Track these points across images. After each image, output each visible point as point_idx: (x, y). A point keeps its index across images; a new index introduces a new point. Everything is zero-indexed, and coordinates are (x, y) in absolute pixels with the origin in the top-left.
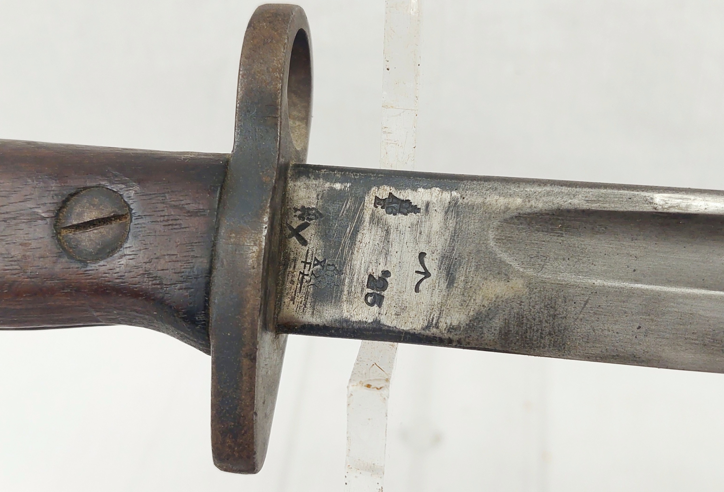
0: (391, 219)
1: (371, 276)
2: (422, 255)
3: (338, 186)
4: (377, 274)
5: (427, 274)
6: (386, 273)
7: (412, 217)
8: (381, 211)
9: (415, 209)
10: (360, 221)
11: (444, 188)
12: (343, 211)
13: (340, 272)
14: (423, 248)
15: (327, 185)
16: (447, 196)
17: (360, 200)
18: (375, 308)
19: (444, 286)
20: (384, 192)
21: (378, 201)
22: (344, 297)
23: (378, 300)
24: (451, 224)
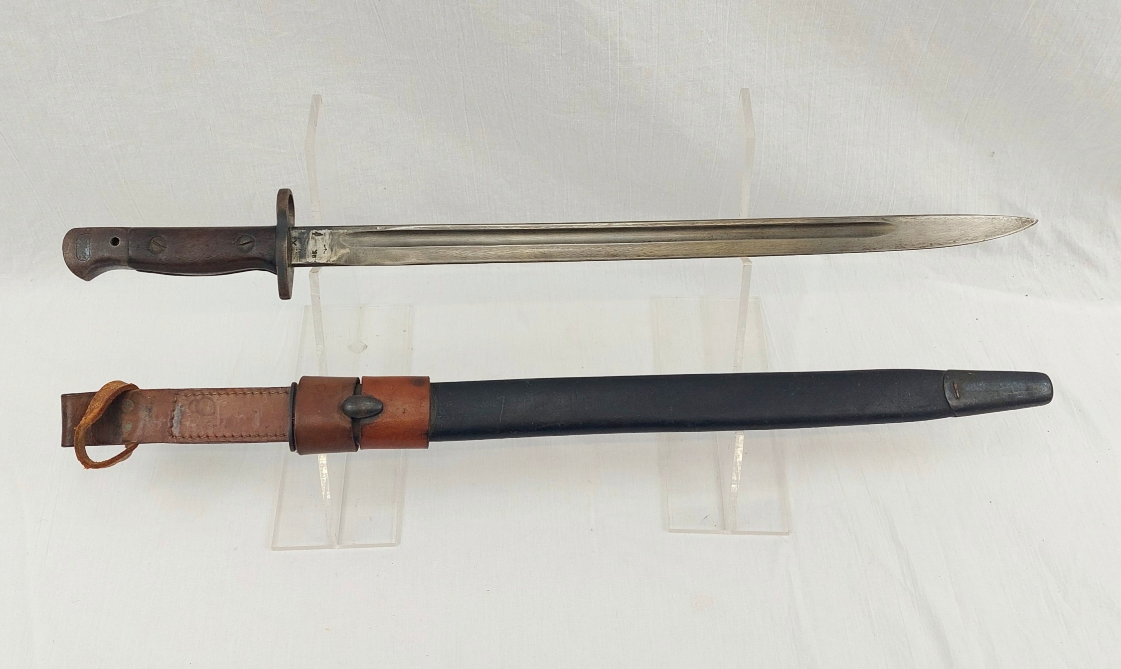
0: (316, 237)
1: (313, 251)
2: (325, 245)
3: (303, 231)
4: (314, 251)
5: (326, 249)
6: (316, 250)
7: (322, 236)
8: (314, 236)
9: (322, 235)
10: (309, 238)
11: (328, 229)
12: (305, 237)
13: (305, 251)
14: (325, 243)
15: (300, 231)
16: (329, 231)
17: (308, 234)
18: (314, 259)
19: (330, 251)
20: (314, 231)
21: (313, 234)
22: (307, 256)
23: (315, 257)
24: (331, 237)
